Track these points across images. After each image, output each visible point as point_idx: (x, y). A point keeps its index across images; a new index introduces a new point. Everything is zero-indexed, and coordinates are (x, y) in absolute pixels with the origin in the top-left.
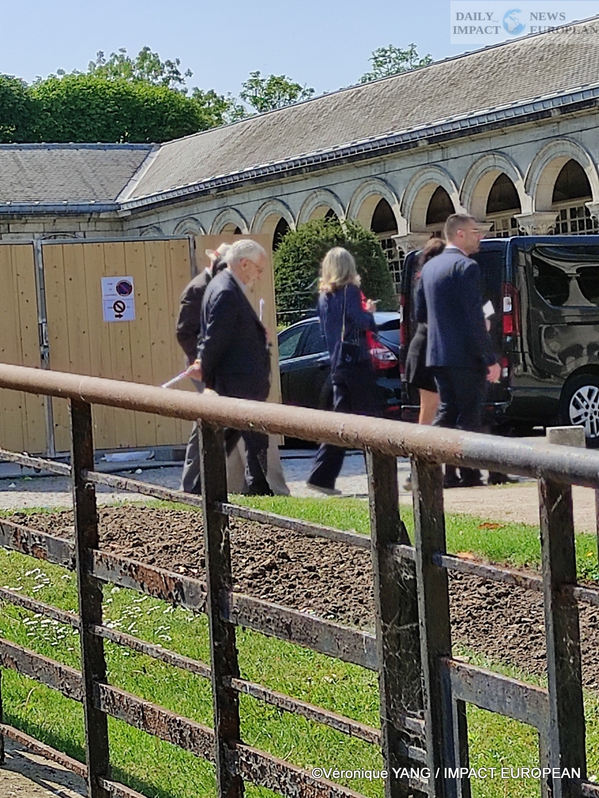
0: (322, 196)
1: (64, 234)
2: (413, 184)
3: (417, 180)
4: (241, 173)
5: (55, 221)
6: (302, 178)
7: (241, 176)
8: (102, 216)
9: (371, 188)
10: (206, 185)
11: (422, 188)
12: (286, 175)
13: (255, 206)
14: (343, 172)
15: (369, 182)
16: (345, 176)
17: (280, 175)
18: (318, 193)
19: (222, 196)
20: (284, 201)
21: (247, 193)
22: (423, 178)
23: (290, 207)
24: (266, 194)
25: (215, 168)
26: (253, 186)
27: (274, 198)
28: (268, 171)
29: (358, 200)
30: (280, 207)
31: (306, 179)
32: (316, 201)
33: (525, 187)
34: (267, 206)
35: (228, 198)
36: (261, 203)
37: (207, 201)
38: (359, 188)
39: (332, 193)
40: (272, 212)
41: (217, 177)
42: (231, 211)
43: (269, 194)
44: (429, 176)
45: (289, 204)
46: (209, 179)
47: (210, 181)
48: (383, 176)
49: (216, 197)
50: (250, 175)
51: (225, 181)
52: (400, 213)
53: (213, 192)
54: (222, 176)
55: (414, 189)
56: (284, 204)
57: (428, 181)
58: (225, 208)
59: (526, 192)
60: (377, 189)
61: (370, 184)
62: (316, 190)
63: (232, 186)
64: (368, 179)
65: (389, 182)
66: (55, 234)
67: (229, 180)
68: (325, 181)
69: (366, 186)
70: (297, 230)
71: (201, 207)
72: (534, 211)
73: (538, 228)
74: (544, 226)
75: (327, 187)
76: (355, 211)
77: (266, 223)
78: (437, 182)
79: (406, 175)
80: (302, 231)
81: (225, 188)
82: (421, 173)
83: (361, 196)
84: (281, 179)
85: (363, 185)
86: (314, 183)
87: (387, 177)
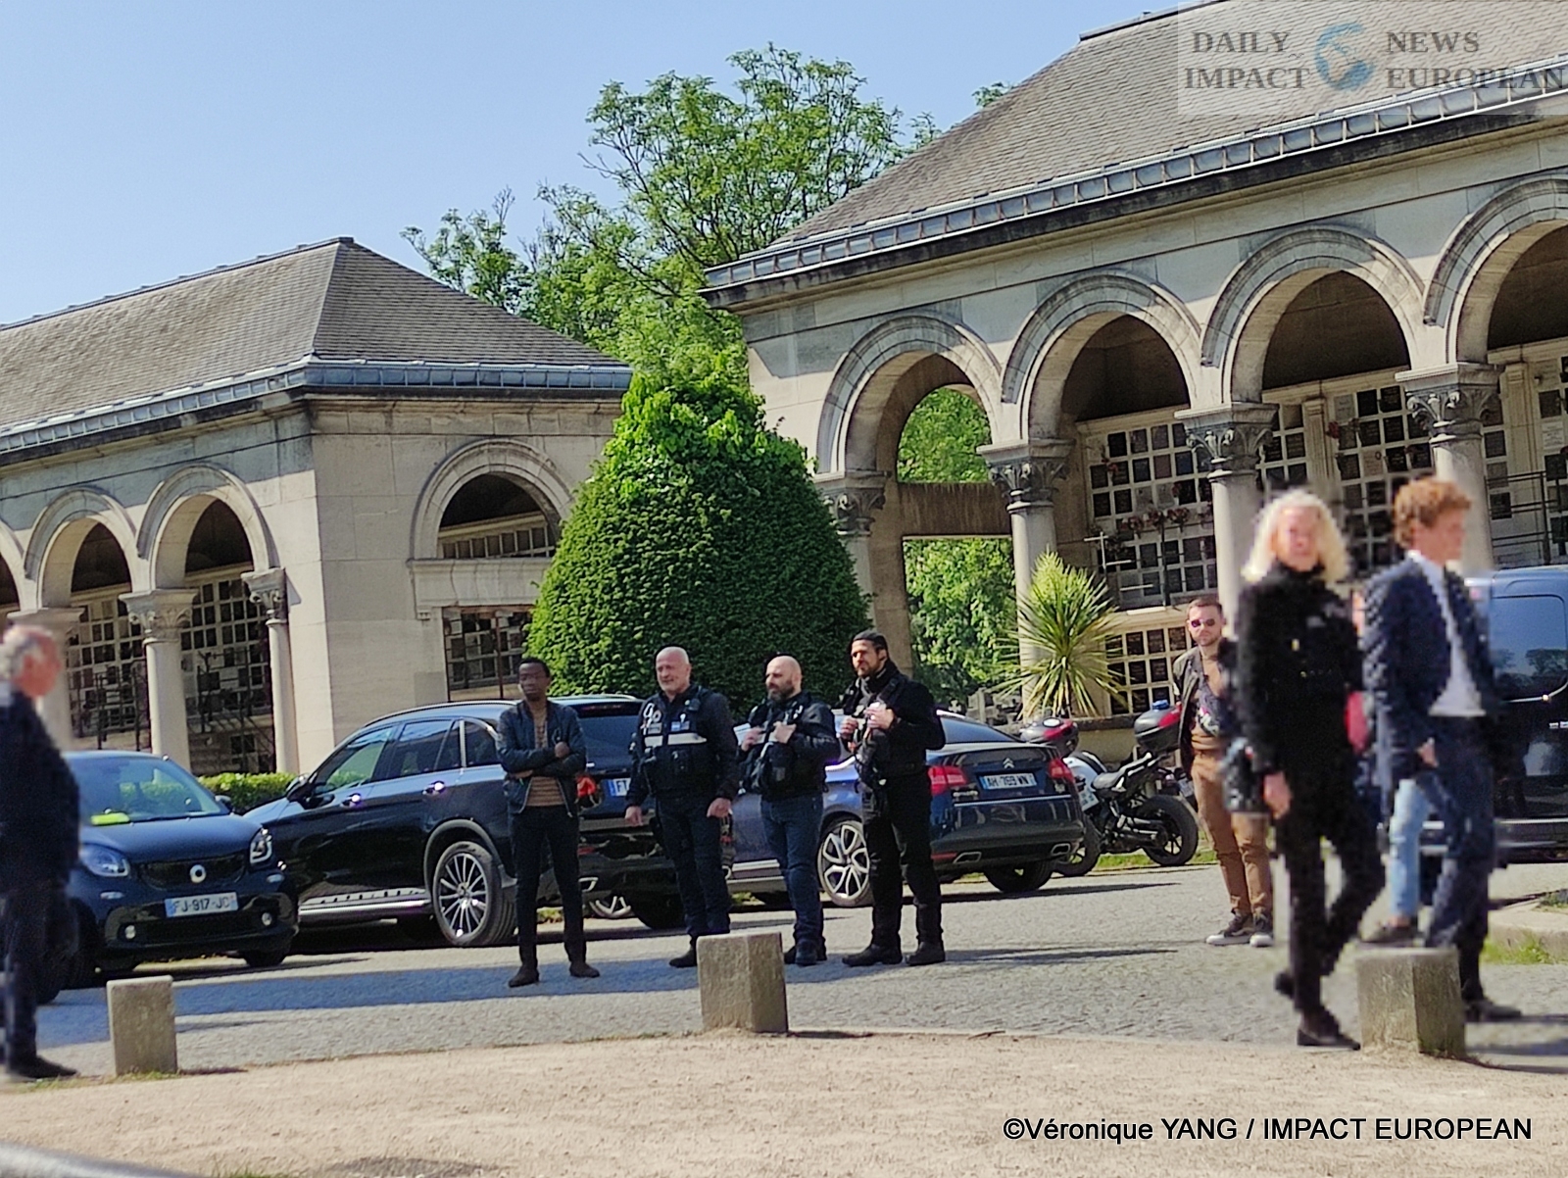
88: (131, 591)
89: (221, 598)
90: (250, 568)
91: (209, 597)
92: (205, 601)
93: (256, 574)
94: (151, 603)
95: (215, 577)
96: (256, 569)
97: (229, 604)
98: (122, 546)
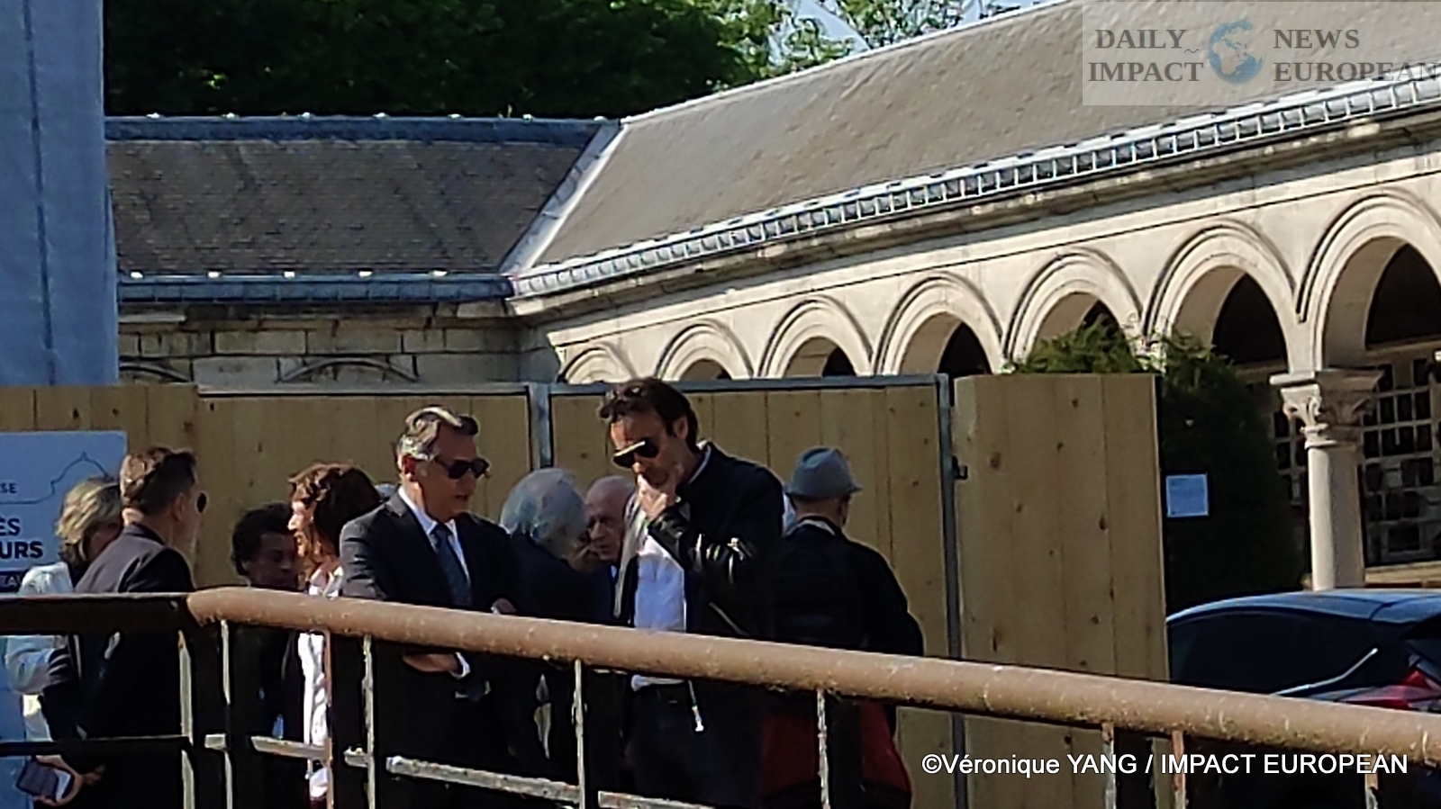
1: (360, 361)
5: (336, 323)
8: (465, 312)
10: (754, 232)
13: (889, 291)
20: (970, 278)
30: (960, 295)
35: (815, 268)
36: (911, 281)
39: (1105, 257)
40: (935, 309)
42: (822, 304)
51: (807, 221)
52: (1295, 315)
56: (971, 287)
58: (804, 297)
60: (1231, 250)
65: (1266, 230)
66: (335, 363)
67: (818, 219)
78: (1399, 233)
87: (1260, 218)
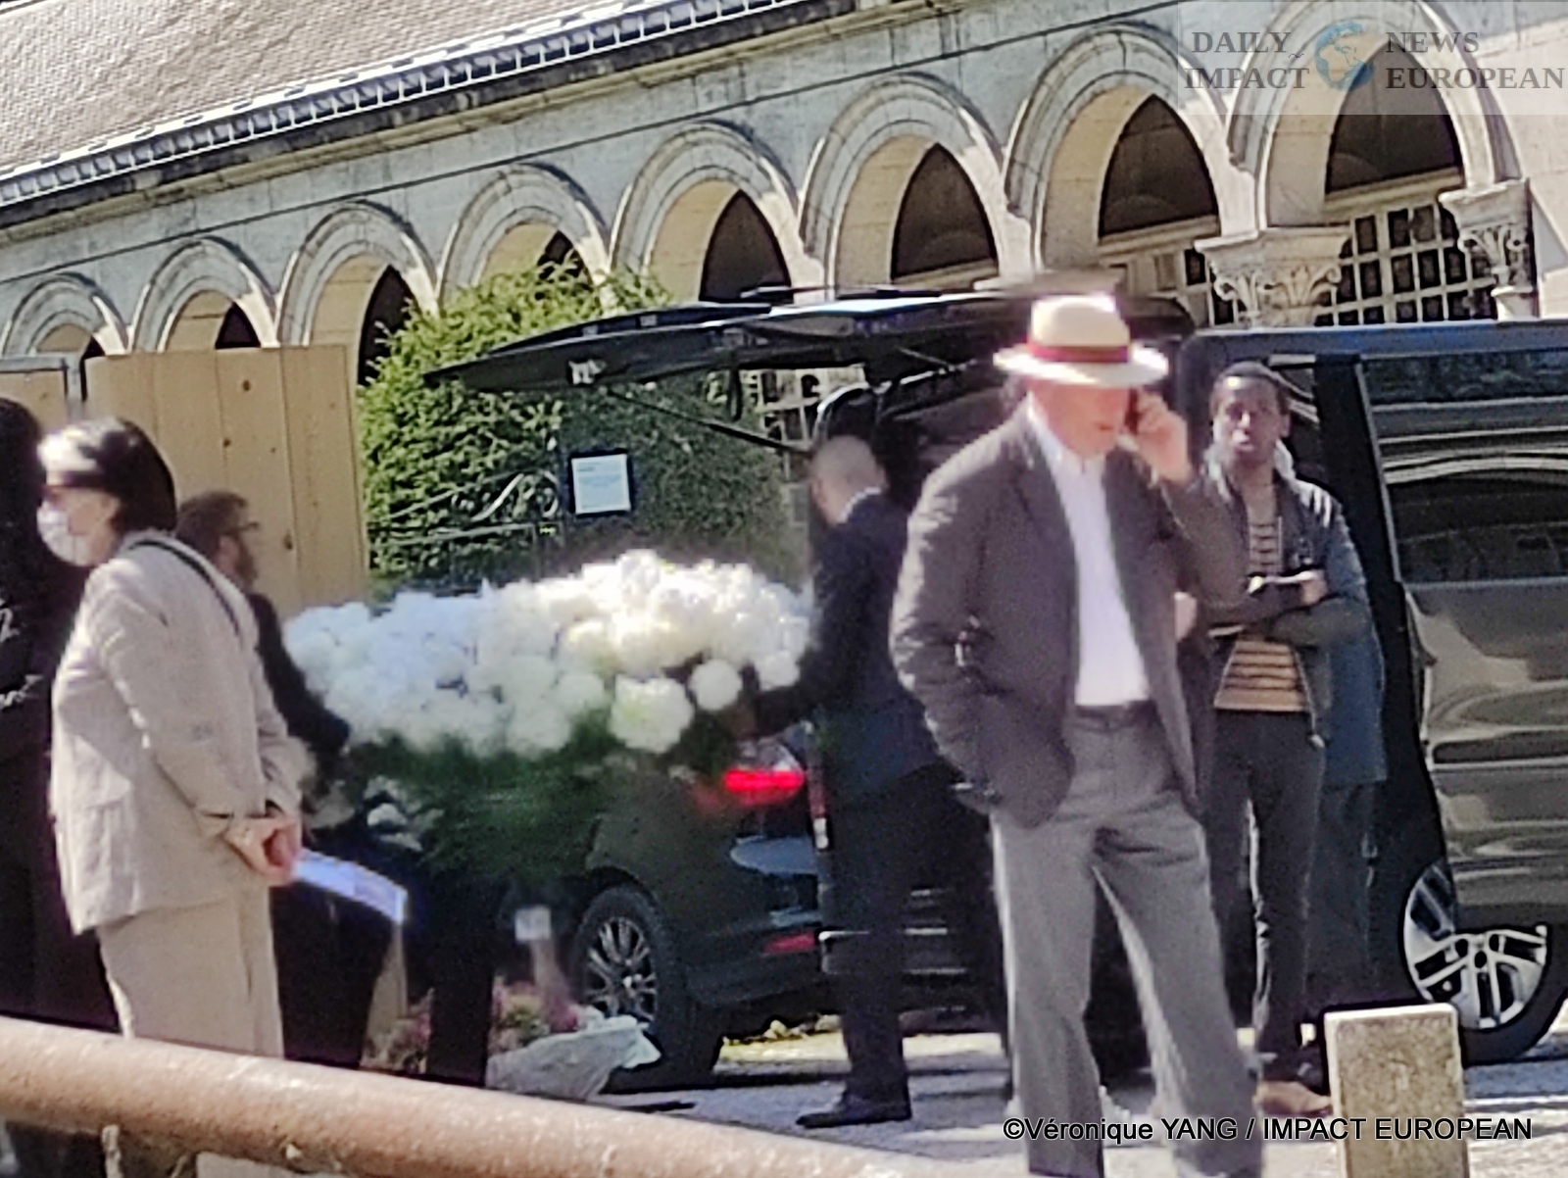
0: (527, 190)
2: (844, 141)
3: (855, 124)
4: (244, 116)
6: (457, 128)
7: (241, 126)
9: (697, 158)
10: (121, 160)
11: (874, 154)
12: (398, 119)
13: (294, 229)
14: (597, 102)
15: (691, 138)
16: (603, 117)
17: (380, 120)
18: (513, 179)
19: (178, 196)
20: (395, 208)
21: (264, 185)
22: (877, 119)
23: (418, 228)
24: (330, 184)
25: (152, 99)
26: (286, 160)
27: (361, 199)
28: (335, 104)
29: (653, 201)
30: (381, 229)
31: (470, 130)
32: (506, 205)
33: (1230, 143)
34: (337, 227)
35: (200, 203)
36: (315, 216)
37: (125, 214)
38: (653, 157)
39: (561, 175)
40: (354, 249)
41: (159, 130)
42: (211, 247)
43: (344, 184)
44: (897, 110)
45: (411, 219)
46: (130, 138)
47: (134, 147)
48: (738, 115)
49: (158, 202)
50: (274, 121)
51: (187, 142)
52: (799, 243)
53: (144, 183)
54: (178, 125)
55: (845, 157)
56: (396, 219)
57: (896, 129)
58: (188, 240)
59: (1233, 162)
60: (716, 161)
61: (695, 144)
62: (505, 168)
63: (212, 162)
64: (688, 126)
65: (760, 134)
67: (200, 139)
68: (539, 135)
69: (678, 152)
70: (443, 314)
71: (107, 237)
72: (1263, 226)
73: (1280, 285)
74: (1301, 275)
75: (542, 158)
76: (645, 239)
77: (334, 288)
78: (925, 130)
79: (820, 108)
80: (461, 314)
81: (187, 168)
82: (871, 100)
83: (662, 186)
84: (381, 134)
85: (669, 149)
86: (500, 143)
87: (753, 118)
88: (1218, 233)
89: (1393, 244)
90: (1455, 180)
91: (1369, 244)
92: (1361, 251)
93: (1468, 193)
94: (1260, 257)
95: (1379, 201)
96: (1470, 184)
97: (1409, 256)
98: (1200, 144)
